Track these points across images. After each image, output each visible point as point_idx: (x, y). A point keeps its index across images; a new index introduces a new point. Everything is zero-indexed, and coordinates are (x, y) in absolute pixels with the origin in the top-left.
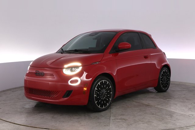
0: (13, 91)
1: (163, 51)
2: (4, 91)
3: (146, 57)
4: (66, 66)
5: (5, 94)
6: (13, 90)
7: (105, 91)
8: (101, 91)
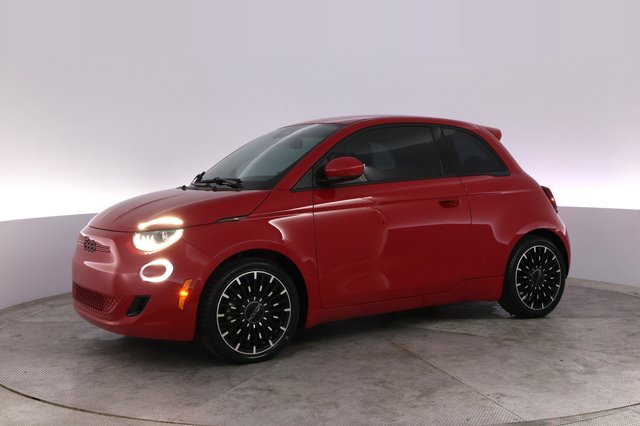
0: (51, 306)
1: (542, 182)
2: (23, 306)
3: (447, 204)
4: (142, 226)
5: (25, 314)
6: (51, 303)
7: (262, 303)
8: (246, 304)
